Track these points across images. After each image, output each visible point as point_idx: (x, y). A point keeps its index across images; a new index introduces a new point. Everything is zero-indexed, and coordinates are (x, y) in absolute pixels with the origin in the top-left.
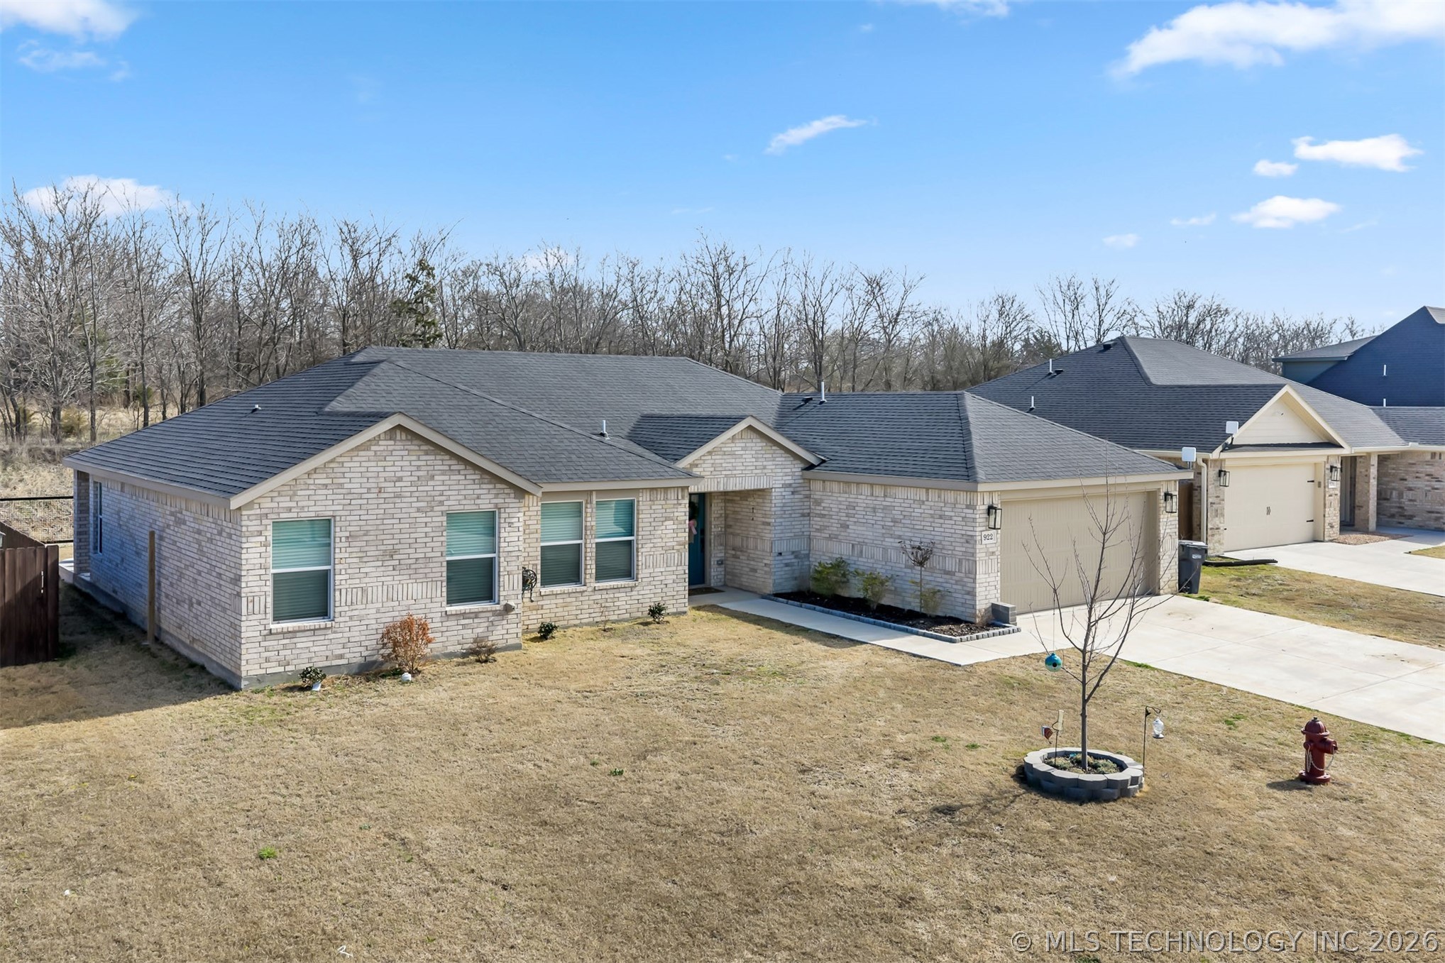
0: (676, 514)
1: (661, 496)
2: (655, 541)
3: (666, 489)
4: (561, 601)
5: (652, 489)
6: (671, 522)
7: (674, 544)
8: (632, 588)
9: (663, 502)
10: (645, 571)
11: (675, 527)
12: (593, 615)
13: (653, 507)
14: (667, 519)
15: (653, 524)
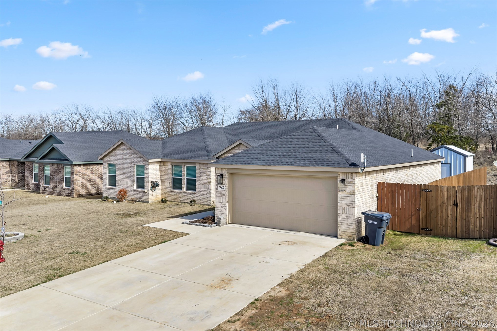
0: (207, 172)
1: (202, 166)
2: (201, 180)
3: (204, 163)
4: (176, 194)
5: (200, 163)
6: (206, 175)
7: (207, 182)
8: (194, 194)
9: (203, 168)
10: (198, 189)
11: (207, 176)
12: (184, 200)
13: (200, 169)
14: (204, 173)
15: (200, 174)
